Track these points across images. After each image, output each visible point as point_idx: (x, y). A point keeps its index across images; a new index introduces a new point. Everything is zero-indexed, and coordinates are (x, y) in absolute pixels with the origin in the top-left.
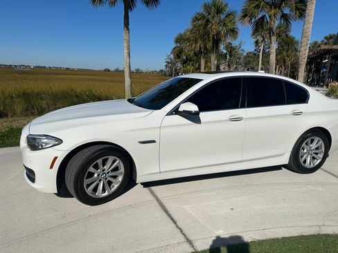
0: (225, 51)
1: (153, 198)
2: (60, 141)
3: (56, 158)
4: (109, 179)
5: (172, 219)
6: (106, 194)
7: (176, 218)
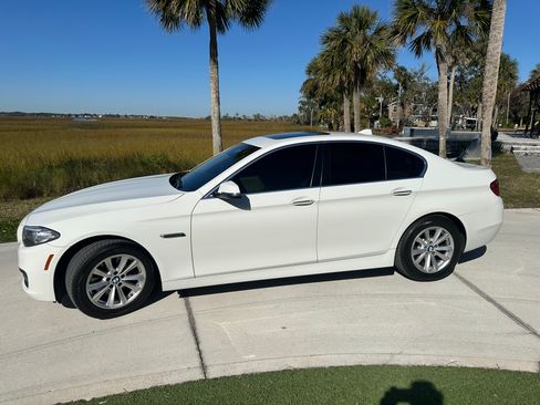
0: (395, 82)
1: (185, 312)
2: (57, 235)
3: (51, 256)
4: (124, 284)
5: (196, 339)
6: (121, 304)
7: (201, 339)
